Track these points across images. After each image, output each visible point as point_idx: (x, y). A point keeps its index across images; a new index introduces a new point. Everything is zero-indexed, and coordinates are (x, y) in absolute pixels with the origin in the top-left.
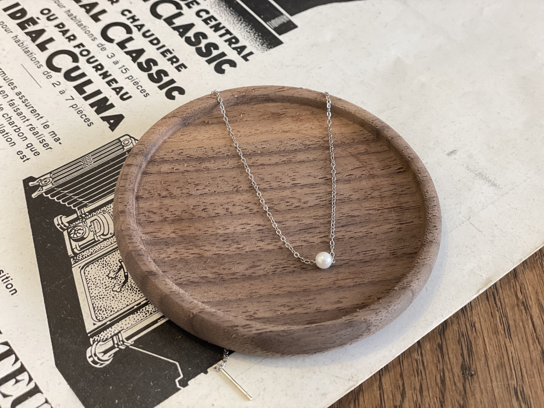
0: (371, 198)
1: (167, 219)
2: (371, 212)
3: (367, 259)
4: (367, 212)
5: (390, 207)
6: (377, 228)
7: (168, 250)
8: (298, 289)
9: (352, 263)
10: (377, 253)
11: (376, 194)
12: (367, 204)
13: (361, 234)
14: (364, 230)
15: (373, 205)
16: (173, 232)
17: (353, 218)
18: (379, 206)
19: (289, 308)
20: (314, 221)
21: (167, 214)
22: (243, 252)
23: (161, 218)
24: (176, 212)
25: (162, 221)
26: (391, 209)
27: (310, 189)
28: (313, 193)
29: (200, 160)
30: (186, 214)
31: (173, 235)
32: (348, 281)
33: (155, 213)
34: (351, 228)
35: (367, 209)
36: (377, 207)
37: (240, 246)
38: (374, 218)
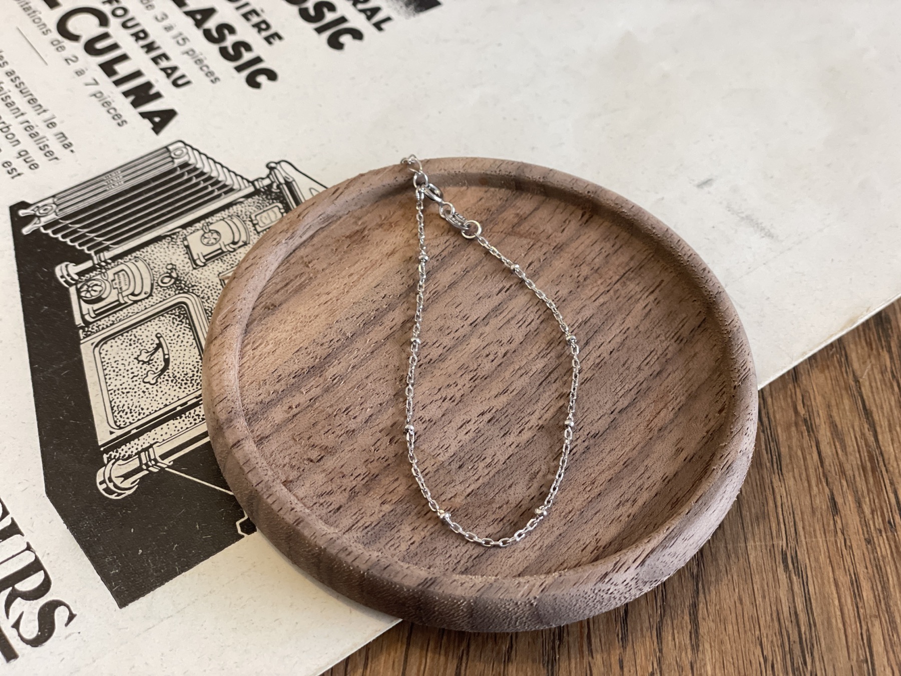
1: (357, 490)
2: (601, 300)
3: (657, 368)
4: (597, 303)
5: (618, 277)
6: (629, 318)
7: (401, 534)
9: (644, 386)
10: (659, 352)
11: (585, 270)
12: (588, 292)
13: (619, 339)
14: (615, 330)
16: (383, 503)
18: (605, 285)
20: (546, 359)
21: (348, 483)
22: (500, 466)
23: (346, 494)
24: (358, 471)
26: (621, 281)
27: (500, 318)
28: (509, 321)
30: (375, 464)
31: (387, 508)
32: (662, 414)
34: (599, 339)
35: (594, 298)
37: (488, 460)
38: (613, 306)
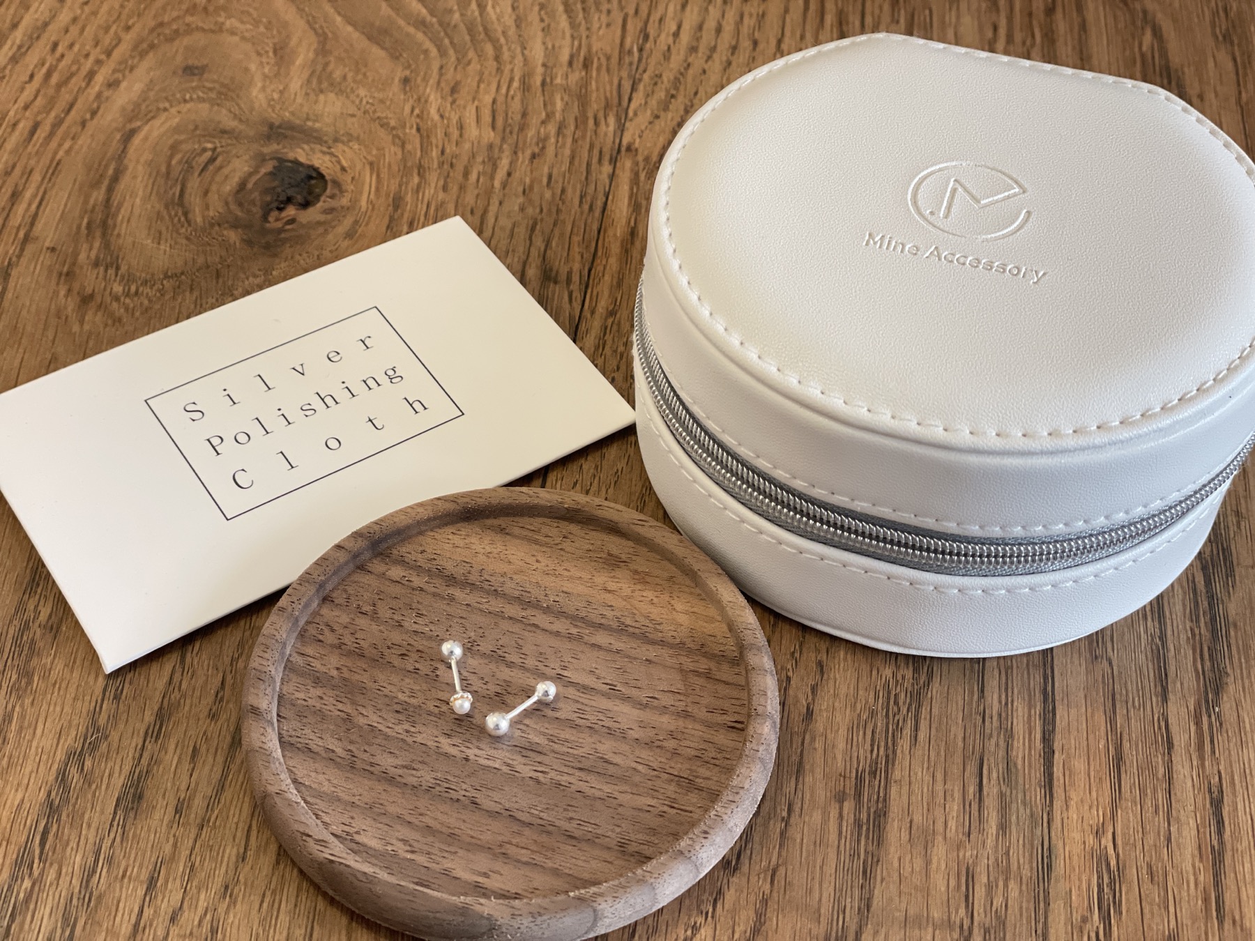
0: (658, 747)
8: (444, 830)
15: (651, 759)
17: (605, 764)
19: (409, 848)
25: (332, 646)
29: (451, 580)
33: (333, 630)
36: (655, 765)
